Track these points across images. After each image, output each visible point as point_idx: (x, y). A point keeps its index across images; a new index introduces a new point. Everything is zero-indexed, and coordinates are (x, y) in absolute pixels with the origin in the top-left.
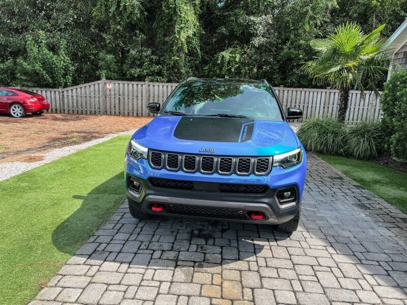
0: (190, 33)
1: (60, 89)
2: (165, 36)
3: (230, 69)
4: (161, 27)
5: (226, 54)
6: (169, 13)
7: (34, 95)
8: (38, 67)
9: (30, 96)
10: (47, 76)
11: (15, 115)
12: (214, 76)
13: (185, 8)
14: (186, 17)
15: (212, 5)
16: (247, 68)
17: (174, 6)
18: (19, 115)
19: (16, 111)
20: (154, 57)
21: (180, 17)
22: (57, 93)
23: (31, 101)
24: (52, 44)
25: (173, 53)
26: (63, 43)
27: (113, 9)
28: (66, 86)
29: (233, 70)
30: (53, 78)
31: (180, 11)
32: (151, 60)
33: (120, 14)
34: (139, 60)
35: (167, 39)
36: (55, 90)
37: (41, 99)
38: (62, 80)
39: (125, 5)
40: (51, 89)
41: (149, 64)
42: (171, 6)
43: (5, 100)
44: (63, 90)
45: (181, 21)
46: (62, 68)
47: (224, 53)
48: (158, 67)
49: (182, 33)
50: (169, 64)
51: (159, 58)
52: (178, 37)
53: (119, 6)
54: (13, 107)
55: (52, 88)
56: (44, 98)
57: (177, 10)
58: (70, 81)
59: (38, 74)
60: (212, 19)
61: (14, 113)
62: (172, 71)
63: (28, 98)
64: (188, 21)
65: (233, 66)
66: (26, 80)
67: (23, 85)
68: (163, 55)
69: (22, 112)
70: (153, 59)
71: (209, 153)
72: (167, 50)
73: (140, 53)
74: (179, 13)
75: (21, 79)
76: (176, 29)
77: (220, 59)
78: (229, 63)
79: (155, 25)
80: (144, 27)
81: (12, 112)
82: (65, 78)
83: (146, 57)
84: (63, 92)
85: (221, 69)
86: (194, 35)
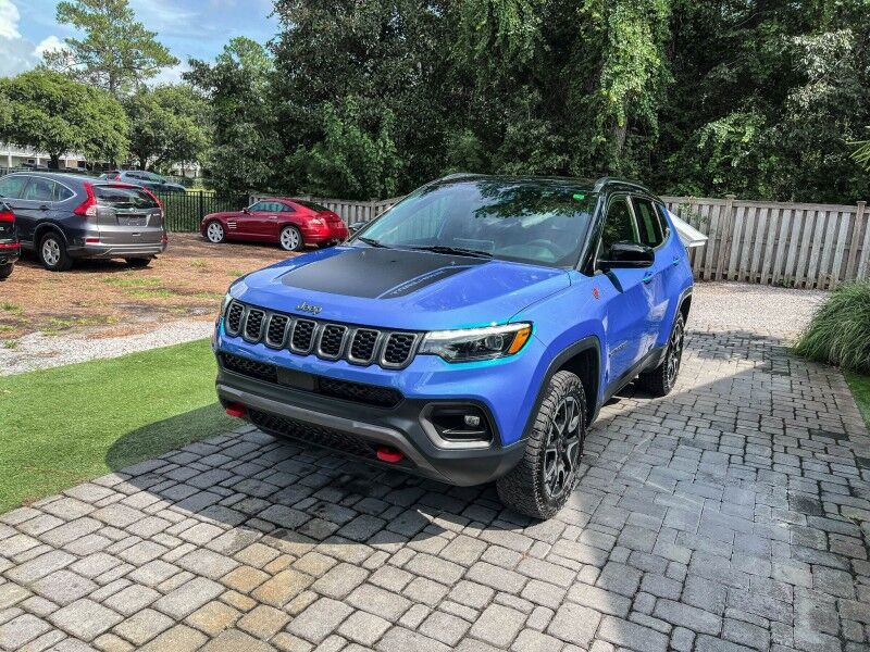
0: (637, 82)
1: (373, 204)
2: (584, 92)
3: (728, 163)
4: (577, 74)
5: (722, 128)
6: (594, 44)
7: (322, 212)
8: (339, 160)
9: (315, 214)
10: (352, 178)
11: (287, 247)
12: (688, 177)
13: (629, 29)
14: (629, 49)
15: (706, 18)
16: (773, 158)
17: (604, 27)
18: (294, 247)
19: (290, 239)
20: (553, 139)
21: (617, 49)
22: (367, 209)
23: (315, 222)
24: (371, 118)
25: (596, 127)
26: (389, 116)
27: (481, 46)
28: (384, 196)
29: (735, 164)
30: (362, 182)
31: (616, 37)
32: (547, 144)
33: (497, 54)
34: (524, 145)
35: (585, 100)
36: (364, 204)
37: (332, 219)
38: (378, 187)
39: (506, 36)
40: (357, 203)
41: (542, 154)
42: (598, 29)
43: (274, 218)
44: (377, 204)
45: (618, 57)
46: (379, 163)
47: (714, 126)
48: (560, 159)
49: (616, 86)
50: (586, 152)
51: (566, 138)
52: (605, 93)
53: (493, 39)
54: (285, 233)
55: (361, 200)
56: (337, 217)
57: (611, 37)
58: (392, 187)
59: (339, 174)
60: (704, 48)
61: (286, 243)
62: (591, 168)
63: (311, 217)
64: (632, 58)
65: (736, 154)
66: (321, 185)
67: (315, 195)
68: (577, 134)
69: (297, 241)
70: (550, 142)
71: (310, 315)
72: (583, 123)
73: (525, 130)
74: (614, 43)
75: (314, 183)
76: (604, 77)
77: (705, 137)
78: (727, 146)
79: (566, 70)
80: (544, 77)
81: (283, 240)
82: (382, 182)
83: (538, 138)
84: (377, 208)
85: (705, 161)
86: (648, 86)
